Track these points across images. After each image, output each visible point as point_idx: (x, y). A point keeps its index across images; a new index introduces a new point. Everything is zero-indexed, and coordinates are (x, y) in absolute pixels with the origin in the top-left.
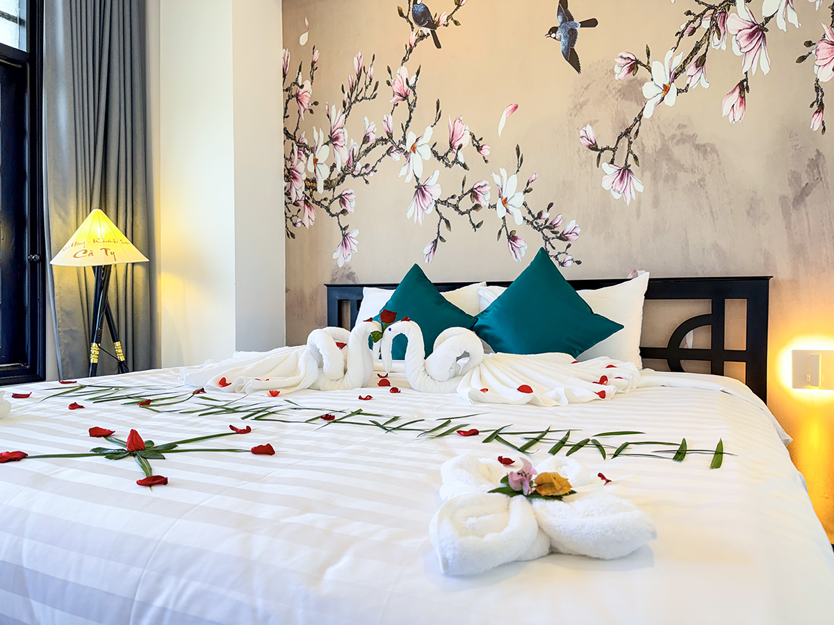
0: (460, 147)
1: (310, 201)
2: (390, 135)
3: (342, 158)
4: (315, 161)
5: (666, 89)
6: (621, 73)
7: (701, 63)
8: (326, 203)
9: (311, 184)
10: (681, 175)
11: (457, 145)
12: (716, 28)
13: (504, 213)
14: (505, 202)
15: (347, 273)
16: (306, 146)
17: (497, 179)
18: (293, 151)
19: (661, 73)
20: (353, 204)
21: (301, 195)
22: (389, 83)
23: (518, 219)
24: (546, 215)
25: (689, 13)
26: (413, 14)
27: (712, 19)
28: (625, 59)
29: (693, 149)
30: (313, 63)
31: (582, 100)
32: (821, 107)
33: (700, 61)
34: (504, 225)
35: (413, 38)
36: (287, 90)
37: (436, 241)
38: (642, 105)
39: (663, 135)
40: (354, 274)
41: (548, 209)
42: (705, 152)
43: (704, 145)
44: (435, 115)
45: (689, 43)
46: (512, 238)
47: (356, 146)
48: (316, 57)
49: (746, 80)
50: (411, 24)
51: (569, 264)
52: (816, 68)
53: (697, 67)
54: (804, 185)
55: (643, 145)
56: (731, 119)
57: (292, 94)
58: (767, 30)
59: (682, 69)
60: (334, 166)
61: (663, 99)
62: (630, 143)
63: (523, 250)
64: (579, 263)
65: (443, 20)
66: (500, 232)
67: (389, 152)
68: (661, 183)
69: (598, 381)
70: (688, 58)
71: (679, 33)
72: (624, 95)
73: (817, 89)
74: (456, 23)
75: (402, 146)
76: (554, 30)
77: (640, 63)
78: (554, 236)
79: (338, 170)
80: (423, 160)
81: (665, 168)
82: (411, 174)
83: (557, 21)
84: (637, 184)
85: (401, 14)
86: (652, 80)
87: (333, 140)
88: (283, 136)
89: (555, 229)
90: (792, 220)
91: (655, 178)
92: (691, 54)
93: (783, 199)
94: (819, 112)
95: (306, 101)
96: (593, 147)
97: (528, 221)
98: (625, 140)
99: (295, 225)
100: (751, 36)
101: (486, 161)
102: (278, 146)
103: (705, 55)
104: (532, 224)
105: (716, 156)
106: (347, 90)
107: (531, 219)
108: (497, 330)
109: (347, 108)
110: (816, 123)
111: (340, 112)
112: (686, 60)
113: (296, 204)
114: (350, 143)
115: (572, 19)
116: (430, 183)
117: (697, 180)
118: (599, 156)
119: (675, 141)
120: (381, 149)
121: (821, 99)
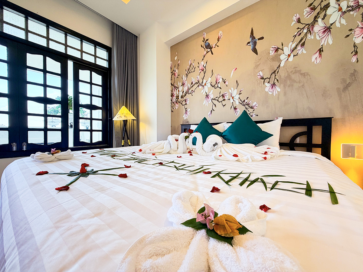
0: (219, 82)
1: (177, 102)
2: (199, 81)
3: (186, 89)
4: (179, 91)
5: (289, 56)
6: (272, 53)
7: (303, 45)
8: (181, 102)
9: (177, 97)
10: (295, 84)
11: (218, 82)
12: (309, 31)
13: (233, 101)
14: (233, 98)
15: (187, 121)
16: (176, 87)
17: (230, 91)
18: (173, 89)
19: (287, 51)
20: (188, 102)
21: (175, 100)
22: (198, 67)
23: (237, 103)
24: (246, 101)
25: (298, 28)
26: (205, 46)
27: (308, 29)
28: (274, 48)
29: (300, 75)
30: (178, 64)
31: (258, 63)
32: (356, 53)
33: (303, 44)
34: (233, 105)
35: (205, 53)
36: (172, 73)
37: (212, 111)
38: (280, 62)
39: (288, 72)
40: (188, 121)
41: (247, 99)
42: (304, 75)
43: (304, 73)
44: (211, 74)
45: (298, 39)
46: (235, 109)
47: (189, 86)
48: (179, 63)
49: (322, 48)
50: (205, 49)
51: (254, 116)
52: (354, 39)
53: (301, 46)
54: (348, 83)
55: (280, 76)
56: (315, 62)
57: (173, 74)
58: (331, 28)
59: (296, 48)
60: (184, 91)
61: (288, 59)
62: (275, 75)
63: (238, 112)
64: (257, 115)
65: (214, 46)
66: (231, 107)
67: (198, 86)
68: (287, 87)
69: (264, 153)
70: (298, 44)
71: (294, 36)
72: (273, 60)
73: (354, 46)
74: (218, 46)
75: (202, 84)
76: (249, 43)
77: (279, 48)
78: (249, 107)
79: (184, 92)
80: (208, 88)
81: (288, 82)
82: (205, 92)
83: (250, 40)
84: (278, 89)
85: (202, 47)
86: (284, 53)
87: (183, 84)
88: (171, 85)
89: (249, 105)
90: (342, 97)
91: (284, 86)
92: (299, 42)
93: (338, 89)
94: (355, 55)
95: (176, 75)
96: (262, 78)
97: (240, 103)
98: (274, 75)
99: (173, 108)
100: (324, 32)
101: (227, 86)
102: (169, 88)
103: (304, 42)
104: (241, 104)
105: (309, 76)
106: (187, 70)
107: (241, 102)
108: (229, 137)
109: (187, 75)
110: (354, 59)
111: (185, 77)
112: (297, 45)
113: (174, 103)
114: (188, 85)
115: (255, 38)
116: (210, 94)
117: (301, 86)
118: (264, 81)
119: (292, 73)
120: (196, 85)
121: (356, 50)
